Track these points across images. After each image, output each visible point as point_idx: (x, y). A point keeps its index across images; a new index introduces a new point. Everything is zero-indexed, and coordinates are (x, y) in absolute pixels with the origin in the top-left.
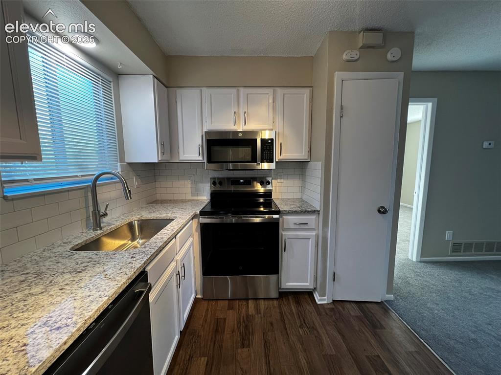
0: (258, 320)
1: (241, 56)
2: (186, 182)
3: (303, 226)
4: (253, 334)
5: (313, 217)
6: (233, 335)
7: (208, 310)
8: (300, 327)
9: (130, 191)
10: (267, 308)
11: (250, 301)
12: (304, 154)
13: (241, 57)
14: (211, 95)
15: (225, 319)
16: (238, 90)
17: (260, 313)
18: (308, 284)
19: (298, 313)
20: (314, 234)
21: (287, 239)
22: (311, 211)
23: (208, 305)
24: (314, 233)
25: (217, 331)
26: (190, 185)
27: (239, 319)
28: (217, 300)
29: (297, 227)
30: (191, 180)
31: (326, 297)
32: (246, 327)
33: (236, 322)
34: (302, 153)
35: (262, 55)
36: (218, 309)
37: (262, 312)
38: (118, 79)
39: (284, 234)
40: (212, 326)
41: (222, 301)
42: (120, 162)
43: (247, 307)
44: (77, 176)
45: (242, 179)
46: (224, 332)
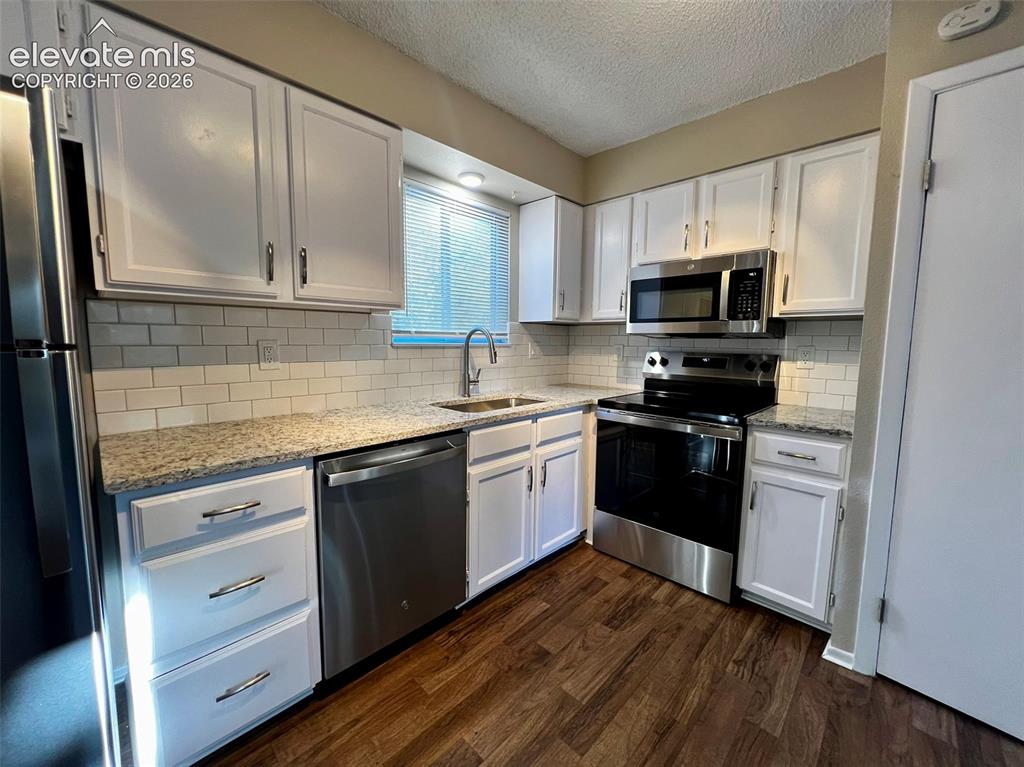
0: (660, 611)
1: (705, 115)
2: (611, 358)
3: (803, 464)
4: (634, 620)
5: (836, 447)
6: (602, 606)
7: (590, 562)
8: (734, 661)
9: (495, 353)
10: (692, 607)
11: (667, 584)
12: (852, 297)
13: (707, 117)
14: (647, 204)
15: (606, 583)
16: (697, 182)
17: (671, 606)
18: (810, 606)
19: (752, 646)
20: (838, 489)
21: (760, 485)
22: (827, 431)
23: (596, 557)
24: (836, 487)
25: (584, 589)
26: (616, 364)
27: (629, 593)
28: (613, 557)
29: (789, 461)
30: (619, 355)
31: (852, 655)
32: (632, 608)
33: (620, 595)
34: (849, 295)
35: (751, 98)
36: (607, 567)
37: (677, 606)
38: (519, 211)
39: (754, 473)
40: (581, 581)
41: (619, 562)
42: (511, 321)
43: (657, 588)
44: (454, 333)
45: (706, 354)
46: (593, 595)
